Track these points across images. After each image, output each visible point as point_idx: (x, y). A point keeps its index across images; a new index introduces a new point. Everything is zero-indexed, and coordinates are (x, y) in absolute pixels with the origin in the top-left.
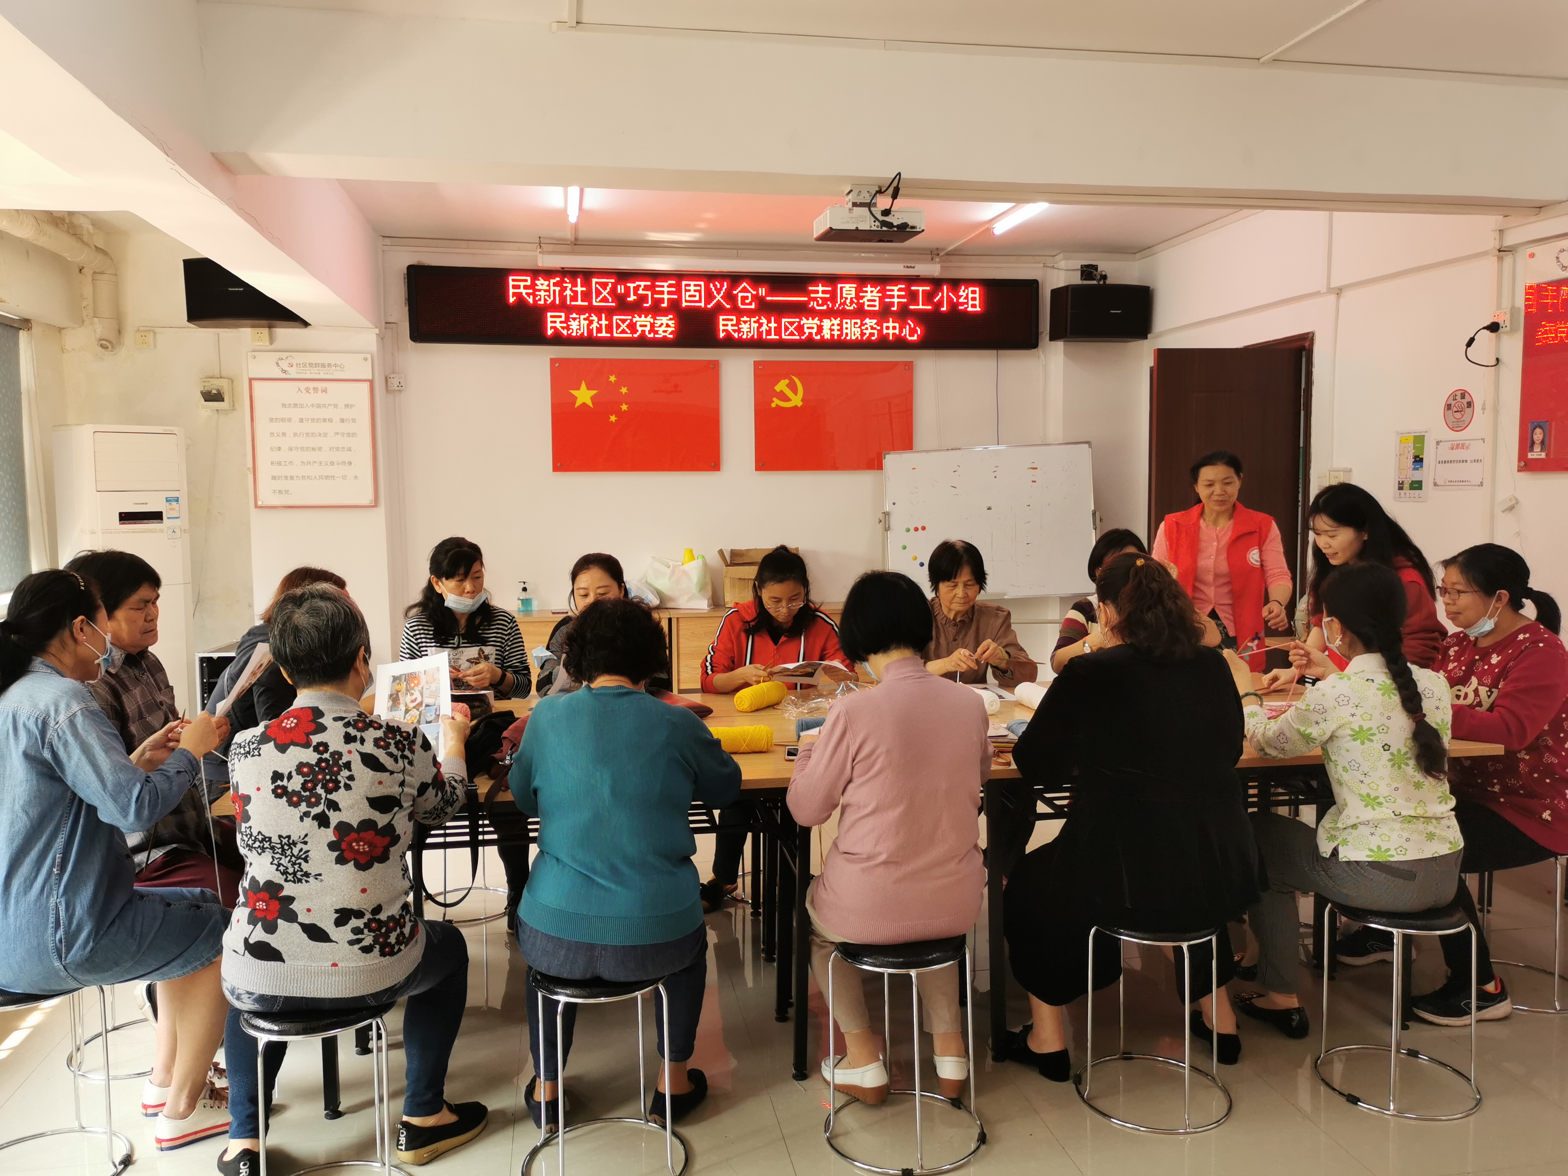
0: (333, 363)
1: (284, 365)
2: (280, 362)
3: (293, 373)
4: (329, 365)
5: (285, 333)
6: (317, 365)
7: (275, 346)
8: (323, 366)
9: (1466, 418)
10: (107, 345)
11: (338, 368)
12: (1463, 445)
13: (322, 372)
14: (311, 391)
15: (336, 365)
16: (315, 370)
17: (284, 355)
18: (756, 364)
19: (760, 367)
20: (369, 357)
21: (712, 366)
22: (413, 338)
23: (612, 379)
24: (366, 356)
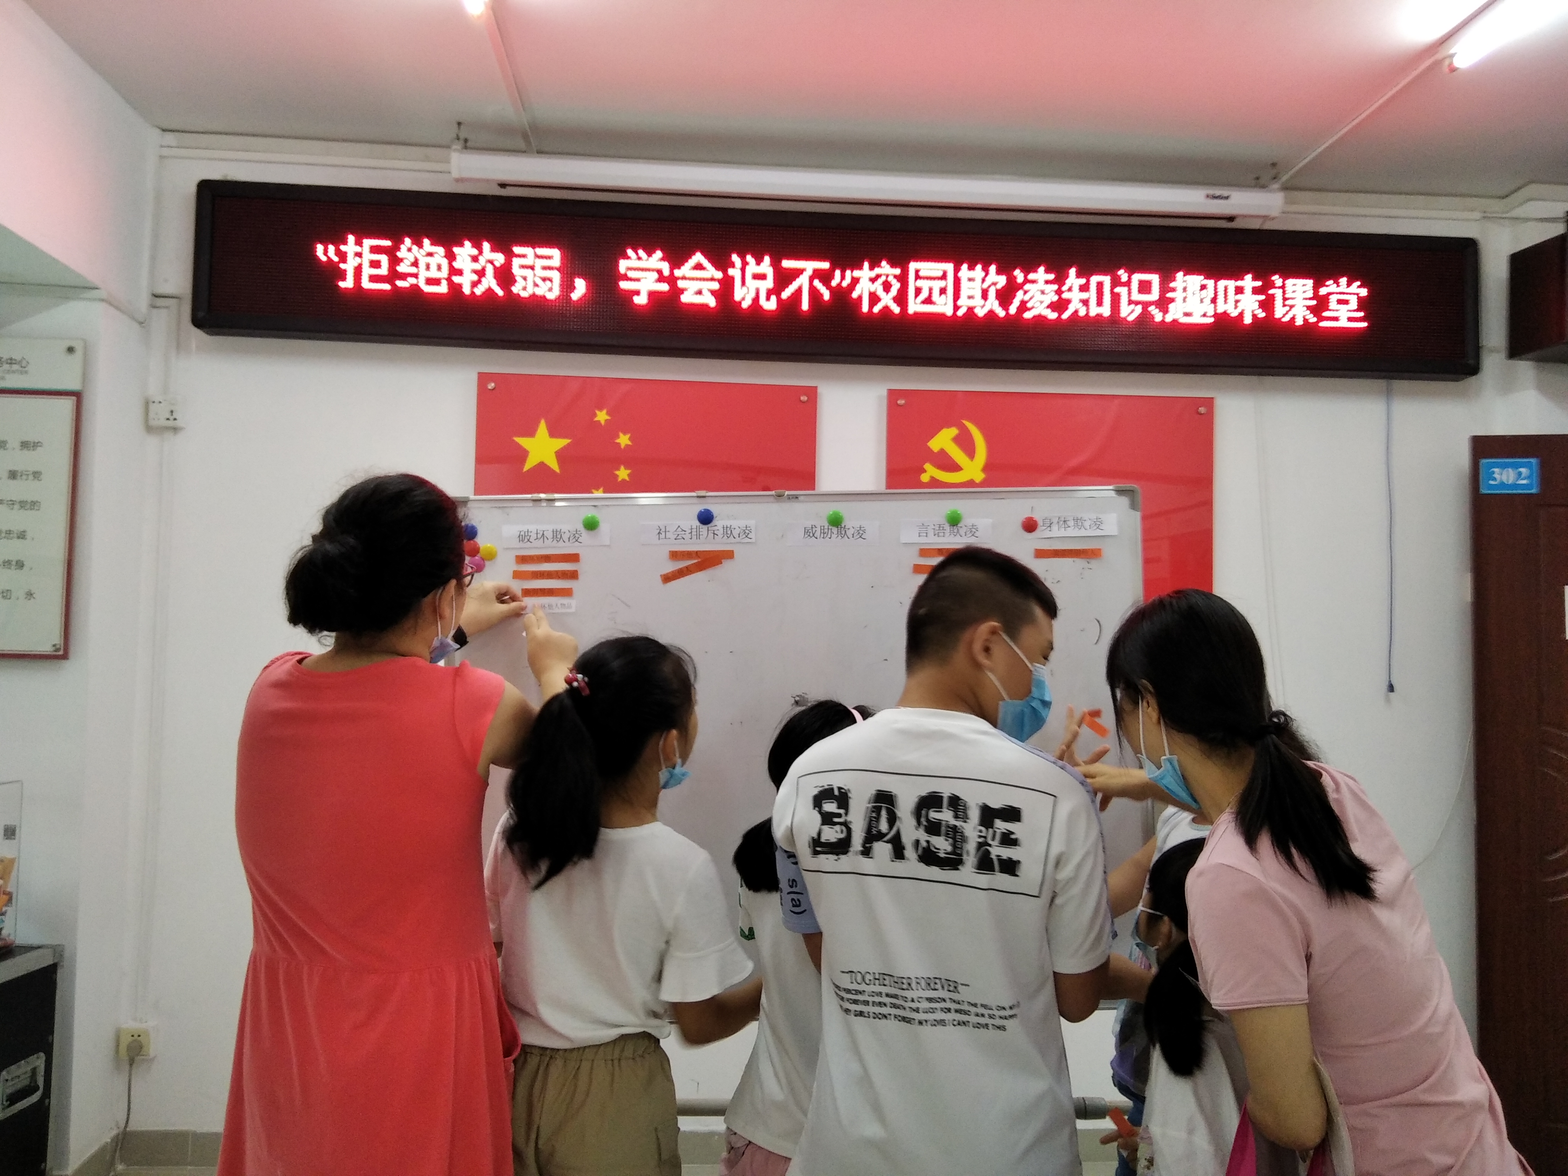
11: (15, 367)
15: (10, 362)
18: (893, 395)
19: (901, 402)
20: (78, 346)
21: (804, 398)
22: (198, 322)
23: (602, 416)
24: (72, 344)
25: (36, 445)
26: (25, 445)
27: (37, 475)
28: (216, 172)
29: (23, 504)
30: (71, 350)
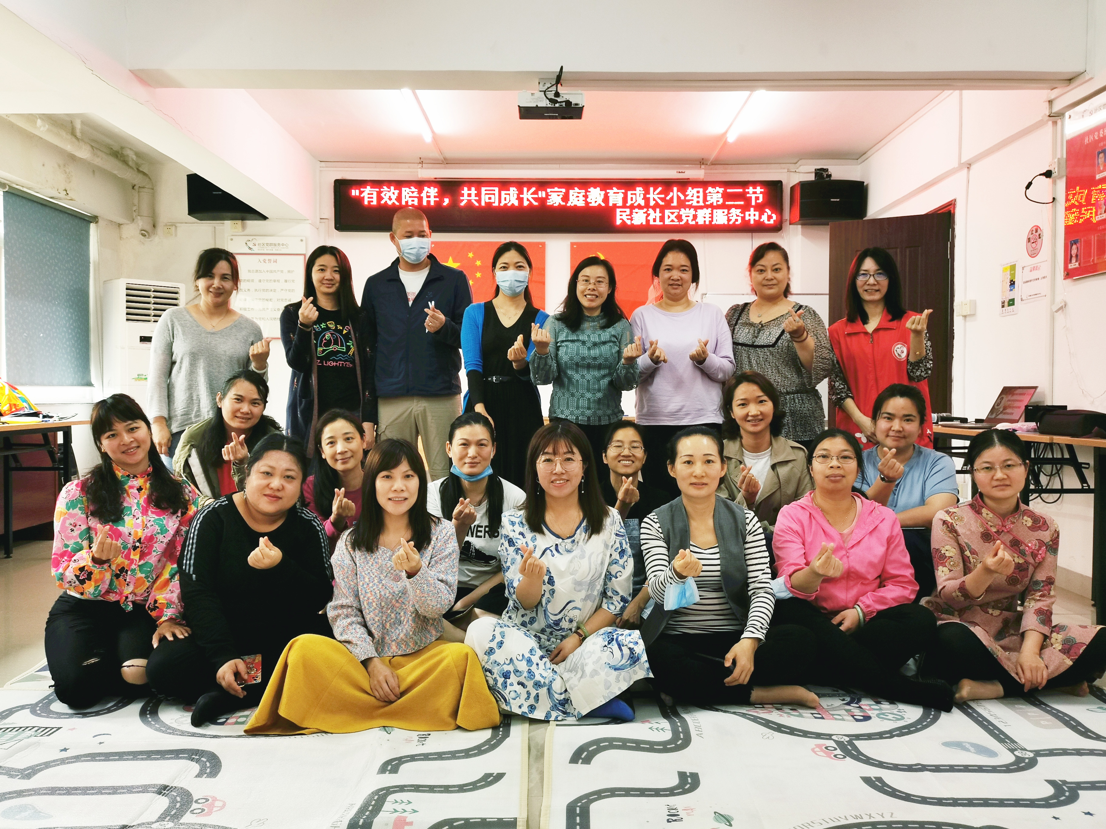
0: (281, 243)
1: (250, 244)
2: (248, 243)
3: (256, 250)
4: (279, 244)
5: (252, 225)
6: (271, 244)
7: (247, 232)
8: (275, 245)
9: (1038, 247)
10: (144, 233)
11: (284, 246)
12: (1037, 267)
13: (274, 249)
14: (267, 261)
15: (283, 245)
16: (270, 248)
17: (250, 238)
18: (572, 244)
19: (575, 246)
20: (304, 239)
21: (540, 246)
22: (337, 228)
23: (471, 255)
24: (302, 238)
25: (292, 271)
26: (289, 271)
27: (293, 281)
28: (339, 177)
29: (289, 290)
30: (302, 240)
